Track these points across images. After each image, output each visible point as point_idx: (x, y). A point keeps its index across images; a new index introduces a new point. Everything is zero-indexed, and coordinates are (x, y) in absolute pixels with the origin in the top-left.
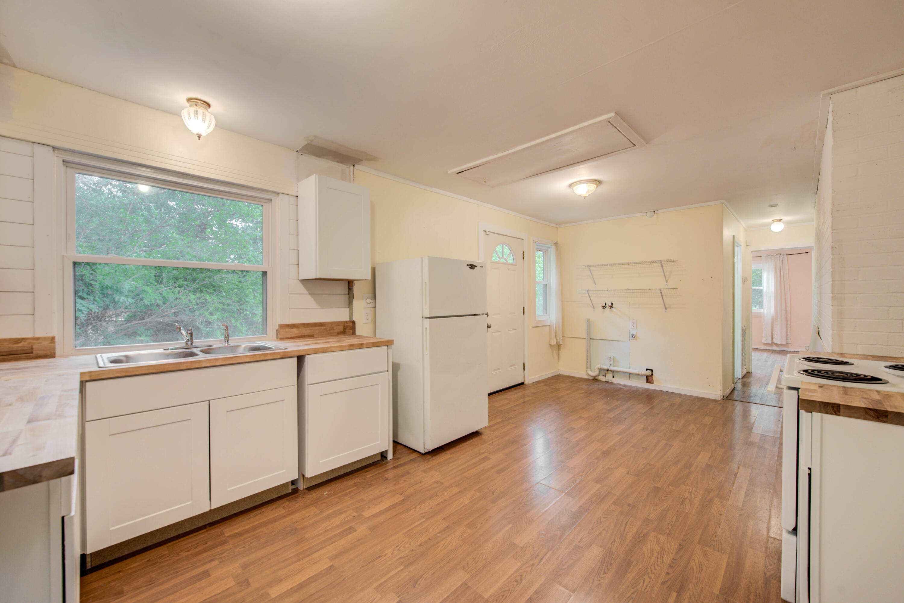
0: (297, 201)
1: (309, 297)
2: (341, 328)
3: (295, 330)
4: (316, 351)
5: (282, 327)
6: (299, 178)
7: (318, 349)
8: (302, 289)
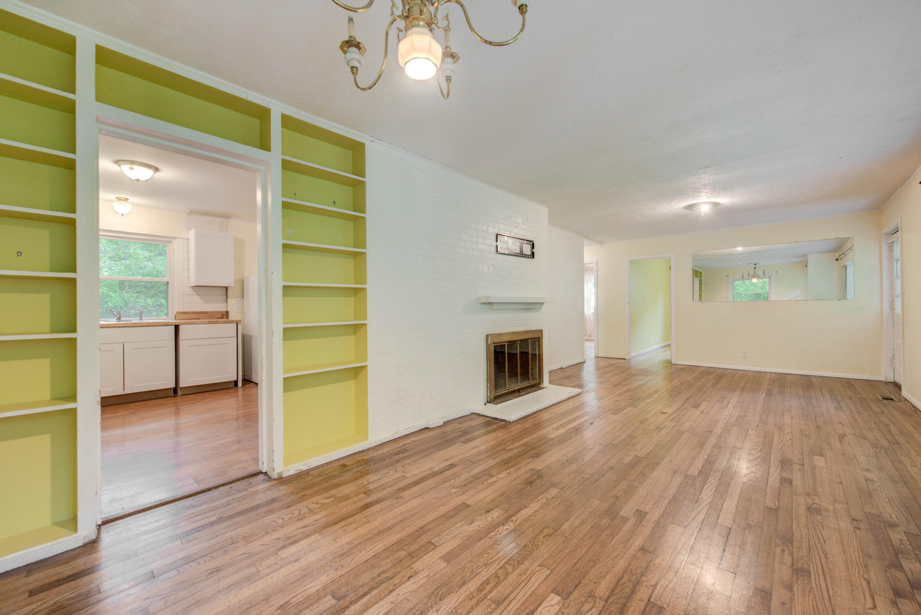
0: (188, 242)
1: (197, 296)
2: (220, 315)
3: (186, 315)
4: (187, 324)
5: (178, 313)
6: (189, 229)
7: (188, 322)
8: (192, 292)
